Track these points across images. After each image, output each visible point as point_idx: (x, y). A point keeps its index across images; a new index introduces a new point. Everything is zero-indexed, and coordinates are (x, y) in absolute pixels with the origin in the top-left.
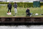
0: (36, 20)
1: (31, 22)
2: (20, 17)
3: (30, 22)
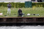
0: (28, 20)
2: (12, 17)
3: (22, 22)
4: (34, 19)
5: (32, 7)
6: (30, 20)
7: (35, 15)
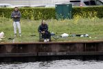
1: (52, 54)
4: (77, 46)
5: (72, 17)
6: (68, 47)
7: (80, 36)
